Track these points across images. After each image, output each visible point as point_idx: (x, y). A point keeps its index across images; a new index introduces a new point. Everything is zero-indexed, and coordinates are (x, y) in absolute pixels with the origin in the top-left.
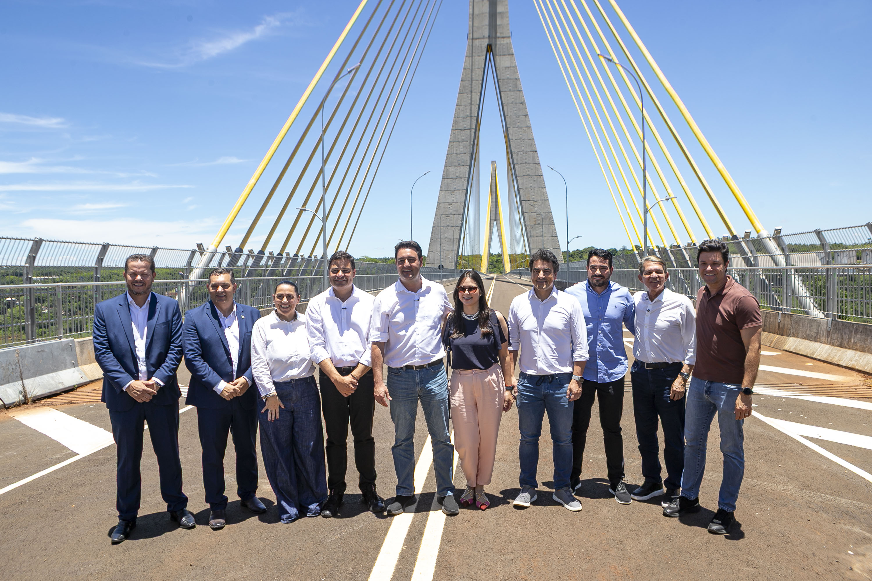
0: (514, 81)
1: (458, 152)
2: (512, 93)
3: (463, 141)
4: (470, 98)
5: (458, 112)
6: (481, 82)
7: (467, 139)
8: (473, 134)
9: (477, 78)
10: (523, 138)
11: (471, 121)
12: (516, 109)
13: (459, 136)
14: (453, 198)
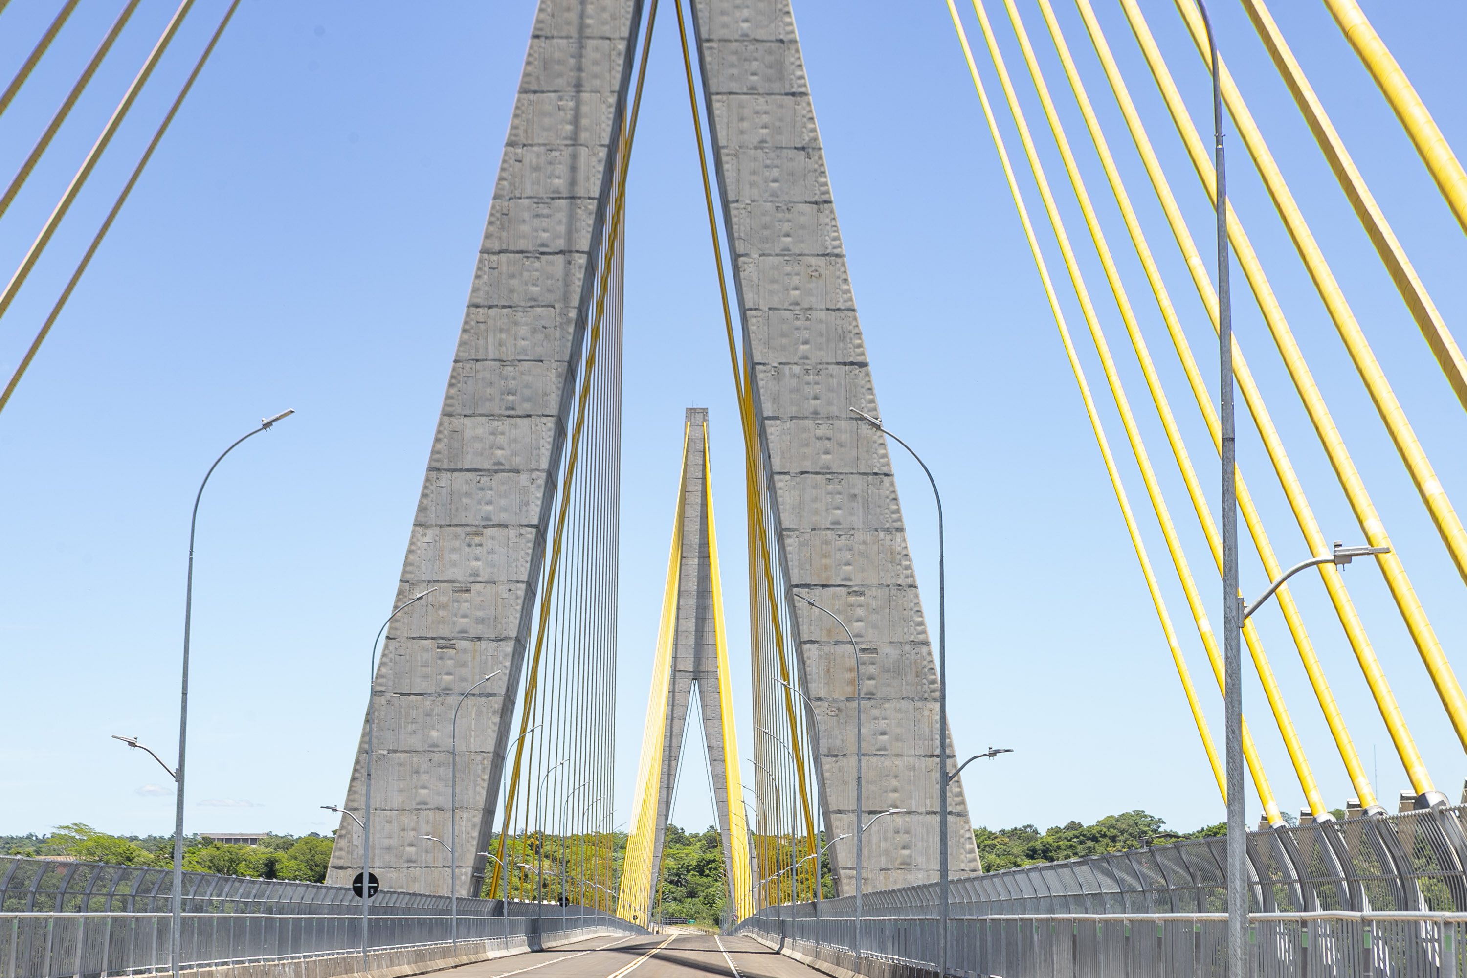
0: (770, 52)
1: (508, 353)
2: (761, 100)
3: (534, 302)
4: (570, 115)
5: (513, 175)
6: (622, 46)
7: (549, 298)
8: (579, 275)
9: (606, 30)
10: (807, 306)
11: (572, 217)
12: (775, 173)
13: (514, 282)
14: (475, 564)
